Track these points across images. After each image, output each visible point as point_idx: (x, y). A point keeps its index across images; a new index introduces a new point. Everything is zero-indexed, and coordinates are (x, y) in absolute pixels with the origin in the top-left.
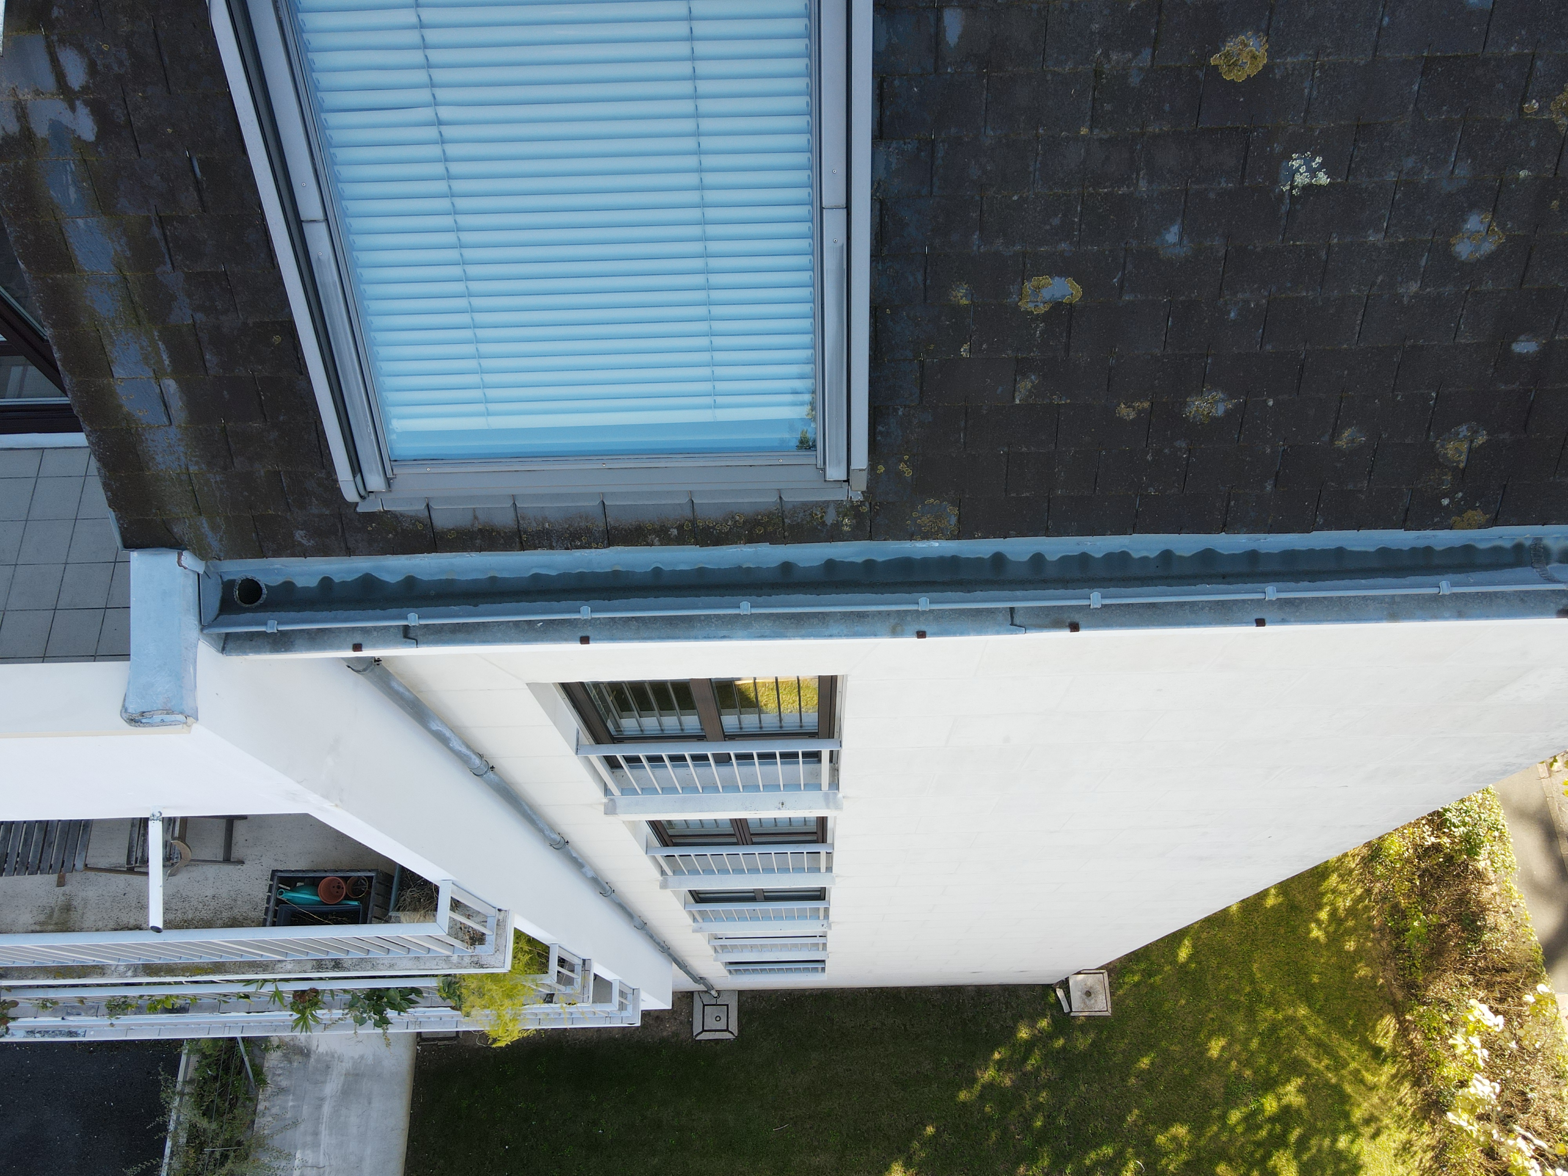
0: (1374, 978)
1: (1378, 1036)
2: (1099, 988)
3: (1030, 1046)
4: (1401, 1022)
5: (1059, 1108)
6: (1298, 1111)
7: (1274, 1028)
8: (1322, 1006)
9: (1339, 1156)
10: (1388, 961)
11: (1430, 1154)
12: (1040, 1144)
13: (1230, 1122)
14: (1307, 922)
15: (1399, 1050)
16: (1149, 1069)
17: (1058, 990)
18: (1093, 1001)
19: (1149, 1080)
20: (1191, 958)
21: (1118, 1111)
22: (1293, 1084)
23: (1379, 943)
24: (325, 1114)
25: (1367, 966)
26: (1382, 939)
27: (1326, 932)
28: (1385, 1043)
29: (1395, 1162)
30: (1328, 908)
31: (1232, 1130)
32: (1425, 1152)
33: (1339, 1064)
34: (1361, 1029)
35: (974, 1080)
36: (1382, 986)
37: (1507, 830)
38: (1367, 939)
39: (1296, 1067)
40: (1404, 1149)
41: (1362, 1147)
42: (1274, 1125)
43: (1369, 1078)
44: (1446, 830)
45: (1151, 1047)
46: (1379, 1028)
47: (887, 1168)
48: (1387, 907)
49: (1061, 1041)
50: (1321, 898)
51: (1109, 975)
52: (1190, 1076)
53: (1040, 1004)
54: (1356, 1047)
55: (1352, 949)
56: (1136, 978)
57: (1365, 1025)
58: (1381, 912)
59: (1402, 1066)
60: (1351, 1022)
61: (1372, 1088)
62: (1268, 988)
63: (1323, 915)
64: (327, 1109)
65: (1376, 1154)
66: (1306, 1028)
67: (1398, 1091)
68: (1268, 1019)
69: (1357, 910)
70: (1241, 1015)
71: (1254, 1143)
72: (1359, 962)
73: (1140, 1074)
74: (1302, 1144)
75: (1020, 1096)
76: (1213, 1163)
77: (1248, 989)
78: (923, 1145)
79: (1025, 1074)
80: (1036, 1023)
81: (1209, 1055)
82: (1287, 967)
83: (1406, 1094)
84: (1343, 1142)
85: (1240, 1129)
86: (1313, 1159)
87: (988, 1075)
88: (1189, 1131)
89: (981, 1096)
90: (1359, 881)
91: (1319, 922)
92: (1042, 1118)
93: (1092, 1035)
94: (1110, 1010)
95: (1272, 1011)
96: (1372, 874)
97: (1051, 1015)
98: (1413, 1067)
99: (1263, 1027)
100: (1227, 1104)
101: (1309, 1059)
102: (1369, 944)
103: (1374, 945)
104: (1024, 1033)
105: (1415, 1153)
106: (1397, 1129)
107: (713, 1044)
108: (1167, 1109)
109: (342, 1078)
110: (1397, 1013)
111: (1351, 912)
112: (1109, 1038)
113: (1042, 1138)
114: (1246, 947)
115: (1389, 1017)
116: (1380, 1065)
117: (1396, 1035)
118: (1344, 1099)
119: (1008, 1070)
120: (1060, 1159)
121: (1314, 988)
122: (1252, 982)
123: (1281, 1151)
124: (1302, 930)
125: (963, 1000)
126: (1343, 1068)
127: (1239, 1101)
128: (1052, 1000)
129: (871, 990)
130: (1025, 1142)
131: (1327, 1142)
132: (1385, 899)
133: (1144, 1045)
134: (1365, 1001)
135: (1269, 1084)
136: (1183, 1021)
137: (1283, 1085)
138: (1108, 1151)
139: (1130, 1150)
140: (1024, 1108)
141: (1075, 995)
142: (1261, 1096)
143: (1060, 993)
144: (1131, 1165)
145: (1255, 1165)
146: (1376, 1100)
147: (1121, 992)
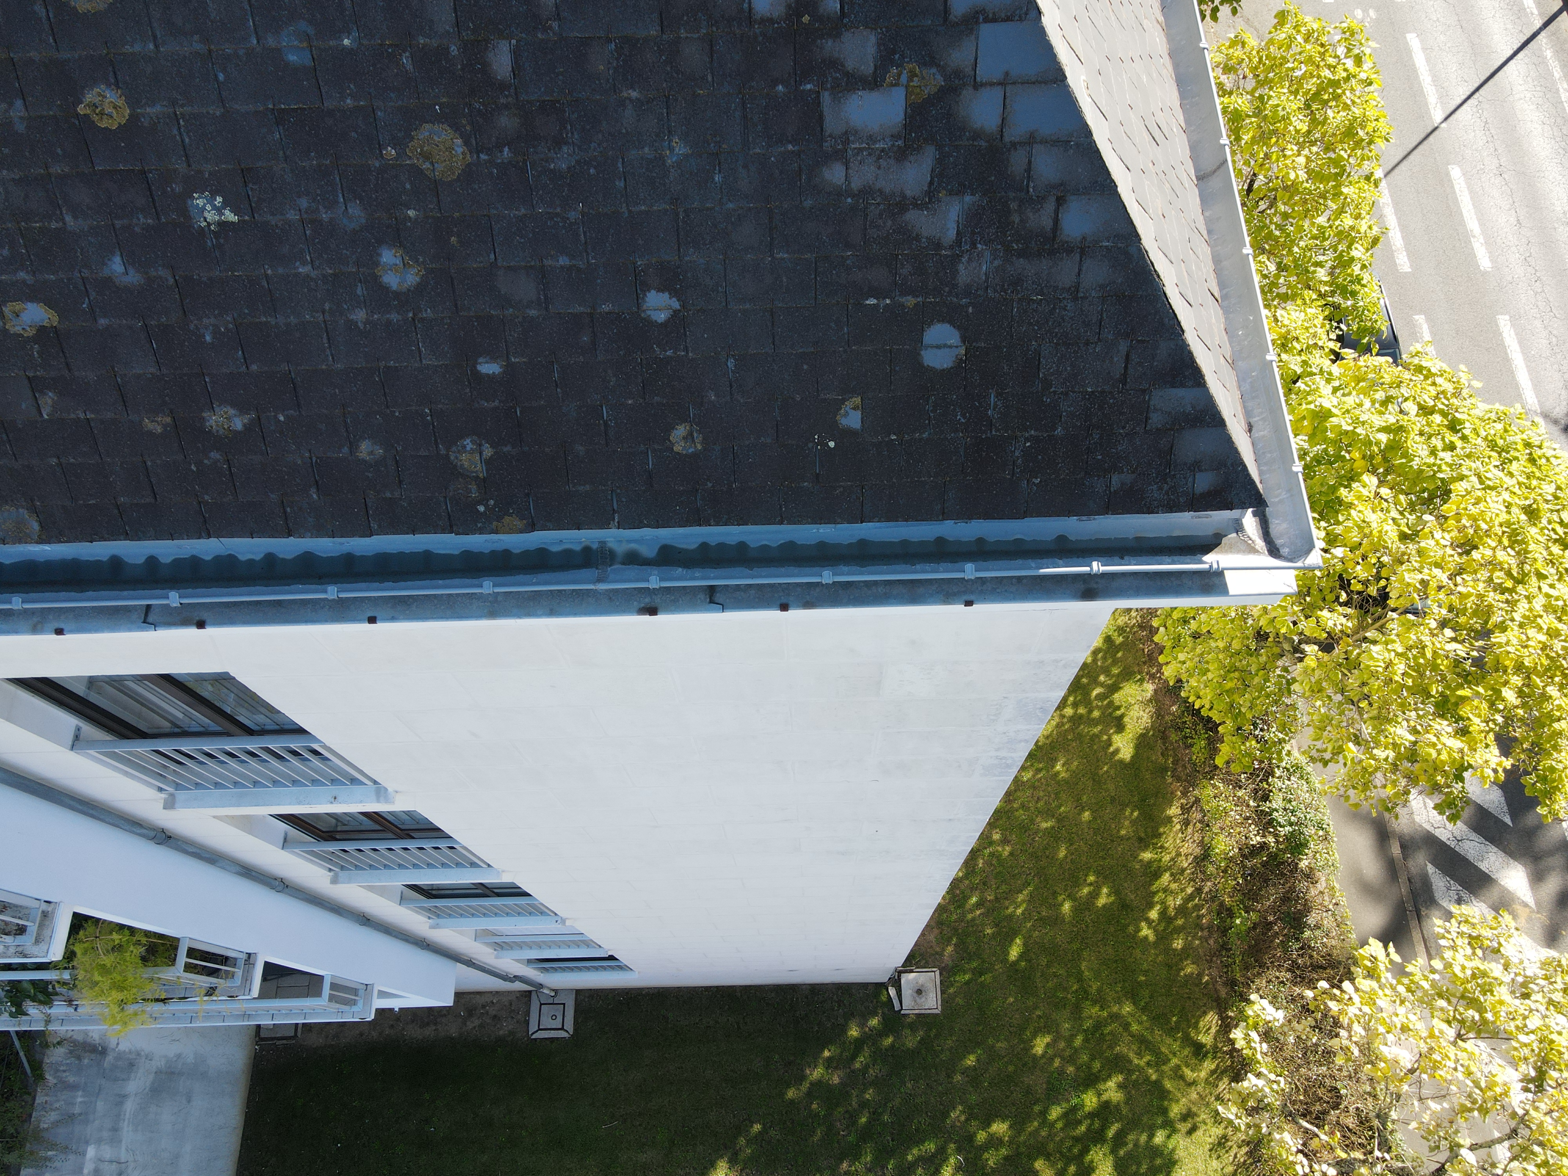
0: (1200, 975)
1: (1200, 1033)
2: (930, 986)
3: (859, 1044)
4: (1223, 1018)
5: (885, 1104)
6: (1117, 1106)
7: (1099, 1025)
8: (1147, 1003)
9: (1155, 1152)
10: (1215, 959)
11: (1245, 1149)
12: (865, 1140)
13: (1050, 1118)
14: (1136, 922)
15: (1220, 1045)
16: (974, 1066)
17: (890, 988)
18: (923, 999)
19: (974, 1077)
20: (1022, 956)
21: (942, 1107)
22: (1114, 1079)
23: (1206, 941)
24: (128, 1110)
25: (1193, 963)
26: (1210, 937)
27: (1156, 931)
28: (1206, 1039)
29: (1210, 1156)
30: (1158, 907)
31: (1052, 1125)
32: (1240, 1147)
33: (1160, 1060)
34: (1184, 1025)
35: (802, 1078)
36: (1207, 983)
37: (1331, 829)
38: (1195, 937)
39: (1118, 1064)
40: (1219, 1144)
41: (1178, 1142)
42: (1093, 1120)
43: (1188, 1073)
44: (1272, 830)
45: (978, 1044)
46: (1201, 1024)
47: (712, 1165)
48: (1215, 906)
49: (890, 1040)
50: (1153, 897)
51: (941, 974)
52: (1015, 1071)
53: (872, 1002)
54: (1178, 1043)
55: (1180, 947)
56: (967, 977)
57: (1188, 1021)
58: (1210, 912)
59: (1222, 1061)
60: (1174, 1019)
61: (1194, 1083)
62: (1095, 986)
63: (1154, 914)
64: (130, 1106)
65: (1192, 1148)
66: (1130, 1024)
67: (1217, 1086)
68: (1094, 1015)
69: (1187, 908)
70: (1066, 1013)
71: (1073, 1138)
72: (1186, 959)
73: (965, 1071)
74: (1119, 1140)
75: (847, 1092)
76: (1032, 1158)
77: (1075, 987)
78: (749, 1142)
79: (853, 1072)
80: (867, 1020)
81: (1034, 1051)
82: (1115, 965)
83: (1224, 1089)
84: (1159, 1138)
85: (1059, 1125)
86: (1129, 1154)
87: (817, 1073)
88: (1011, 1127)
89: (809, 1094)
90: (1191, 880)
91: (1149, 922)
92: (867, 1115)
93: (921, 1033)
94: (940, 1007)
95: (1097, 1008)
96: (1204, 872)
97: (883, 1013)
98: (1233, 1062)
99: (1088, 1024)
100: (1049, 1099)
101: (1131, 1055)
102: (1197, 942)
103: (1202, 942)
104: (854, 1032)
105: (1231, 1147)
106: (1214, 1124)
107: (548, 1042)
108: (990, 1105)
109: (151, 1077)
110: (1220, 1010)
111: (1182, 910)
112: (937, 1036)
113: (866, 1135)
114: (1075, 946)
115: (1212, 1013)
116: (1200, 1061)
117: (1218, 1031)
118: (1164, 1095)
119: (836, 1068)
120: (883, 1155)
121: (1141, 986)
122: (1080, 979)
123: (1099, 1146)
124: (1131, 929)
125: (797, 999)
126: (1164, 1064)
127: (1060, 1097)
128: (884, 998)
129: (708, 989)
130: (850, 1139)
131: (1143, 1138)
132: (1214, 898)
133: (970, 1043)
134: (1189, 998)
135: (1090, 1081)
136: (1011, 1019)
137: (1105, 1080)
138: (930, 1147)
139: (952, 1145)
140: (851, 1105)
141: (907, 992)
142: (1083, 1092)
143: (892, 992)
144: (952, 1160)
145: (1073, 1160)
146: (1194, 1096)
147: (951, 990)
